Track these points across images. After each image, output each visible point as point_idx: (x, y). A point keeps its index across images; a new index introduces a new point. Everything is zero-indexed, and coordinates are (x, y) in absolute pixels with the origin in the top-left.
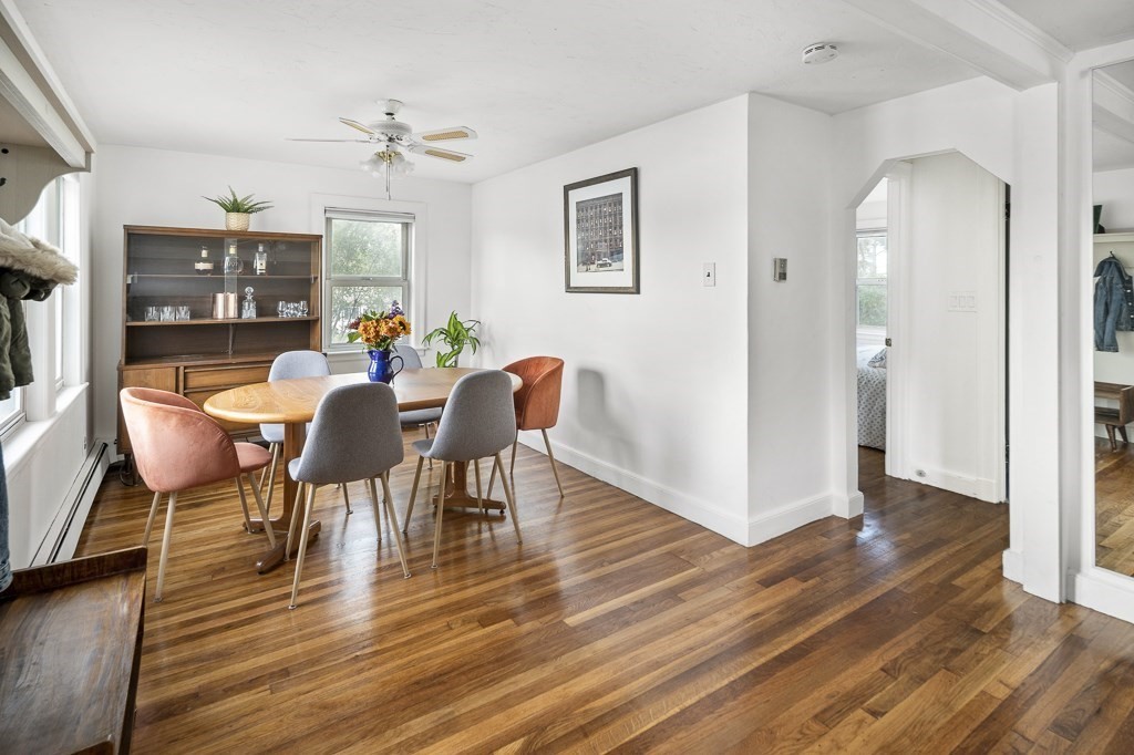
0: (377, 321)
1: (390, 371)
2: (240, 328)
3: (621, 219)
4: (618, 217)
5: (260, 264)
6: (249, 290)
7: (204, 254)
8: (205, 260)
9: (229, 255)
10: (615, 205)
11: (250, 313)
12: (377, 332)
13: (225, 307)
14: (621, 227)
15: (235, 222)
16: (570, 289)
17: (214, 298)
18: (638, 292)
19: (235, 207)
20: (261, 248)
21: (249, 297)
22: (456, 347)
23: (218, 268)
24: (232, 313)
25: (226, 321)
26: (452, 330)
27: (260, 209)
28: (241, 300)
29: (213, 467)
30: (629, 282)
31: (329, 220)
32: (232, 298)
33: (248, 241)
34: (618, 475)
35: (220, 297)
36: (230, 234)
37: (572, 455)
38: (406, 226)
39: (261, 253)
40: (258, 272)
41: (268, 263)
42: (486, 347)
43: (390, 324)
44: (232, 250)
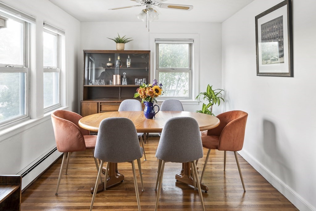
0: (146, 88)
1: (153, 112)
2: (122, 88)
3: (282, 31)
4: (281, 30)
5: (128, 64)
6: (125, 73)
7: (110, 60)
8: (110, 62)
9: (118, 60)
10: (279, 24)
11: (125, 83)
12: (145, 93)
13: (116, 81)
14: (282, 37)
15: (119, 47)
16: (259, 74)
17: (113, 76)
18: (292, 75)
19: (119, 41)
20: (129, 57)
21: (124, 77)
22: (211, 102)
23: (114, 65)
24: (119, 83)
25: (117, 86)
26: (209, 93)
27: (128, 41)
28: (122, 77)
29: (75, 145)
30: (287, 70)
31: (157, 45)
32: (118, 76)
33: (124, 54)
34: (283, 187)
35: (114, 76)
36: (117, 51)
37: (260, 167)
38: (191, 45)
39: (128, 59)
40: (128, 66)
41: (131, 63)
42: (227, 103)
43: (150, 90)
44: (119, 58)
